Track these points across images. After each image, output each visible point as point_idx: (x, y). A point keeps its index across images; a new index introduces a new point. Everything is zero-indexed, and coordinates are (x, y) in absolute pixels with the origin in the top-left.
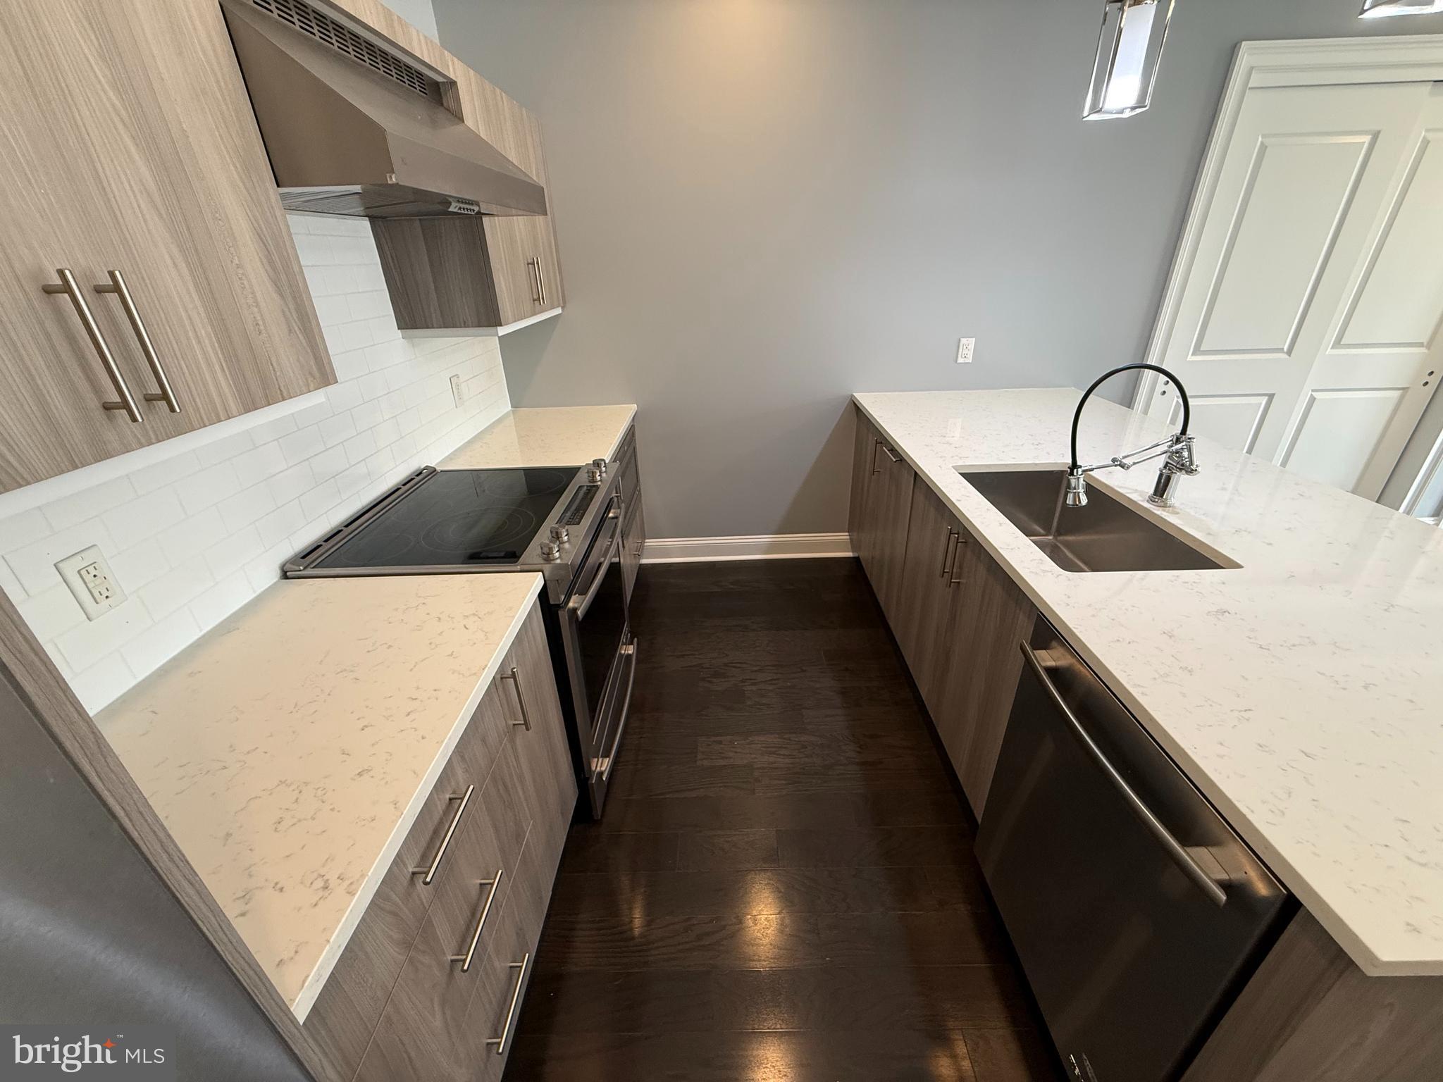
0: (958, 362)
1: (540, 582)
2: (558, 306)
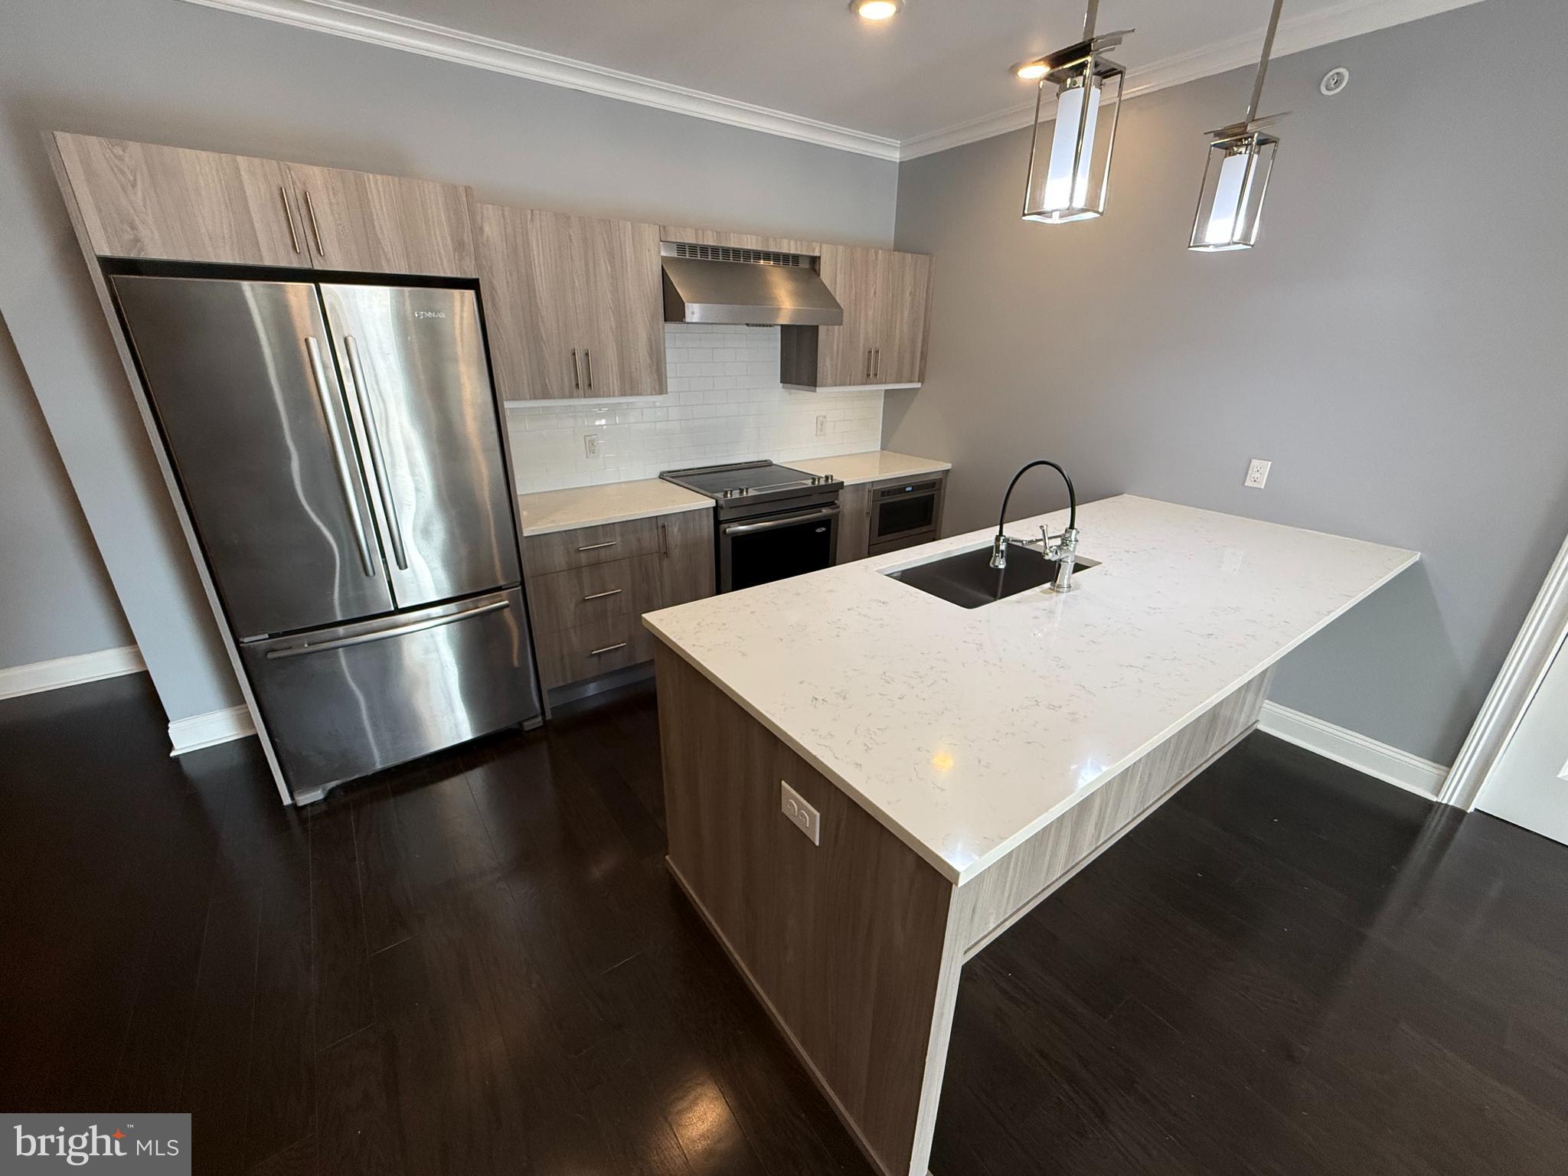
0: (1246, 484)
1: (711, 503)
2: (911, 381)
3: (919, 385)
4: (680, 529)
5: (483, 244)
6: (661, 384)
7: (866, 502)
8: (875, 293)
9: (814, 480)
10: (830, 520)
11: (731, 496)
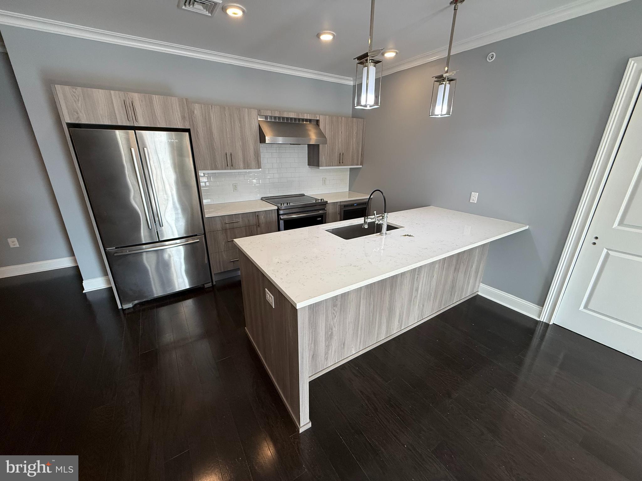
0: (470, 202)
1: (276, 208)
2: (357, 165)
3: (361, 166)
4: (264, 217)
5: (194, 117)
6: (259, 165)
7: (338, 209)
8: (341, 133)
9: (316, 200)
10: (323, 215)
11: (283, 205)
